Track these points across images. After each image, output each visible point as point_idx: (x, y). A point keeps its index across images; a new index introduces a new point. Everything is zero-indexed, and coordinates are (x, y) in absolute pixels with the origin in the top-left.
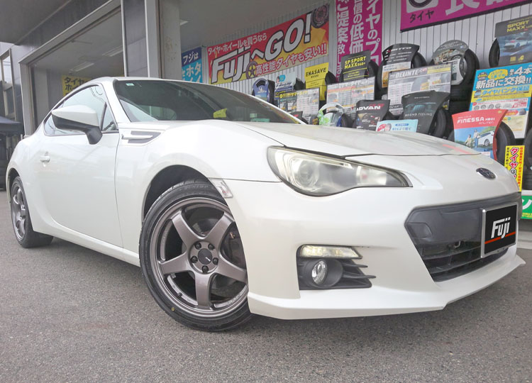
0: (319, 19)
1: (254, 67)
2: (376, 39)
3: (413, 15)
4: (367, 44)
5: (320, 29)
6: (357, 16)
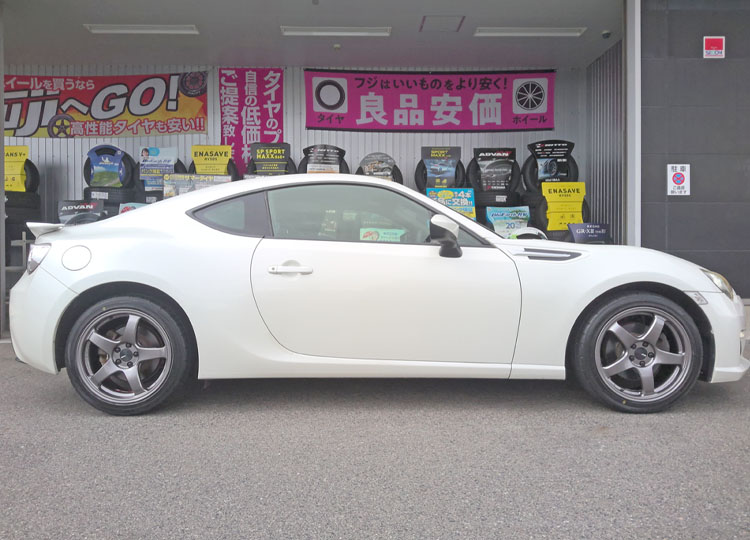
0: (191, 87)
1: (66, 123)
2: (276, 130)
3: (321, 115)
4: (266, 132)
5: (193, 99)
6: (251, 98)
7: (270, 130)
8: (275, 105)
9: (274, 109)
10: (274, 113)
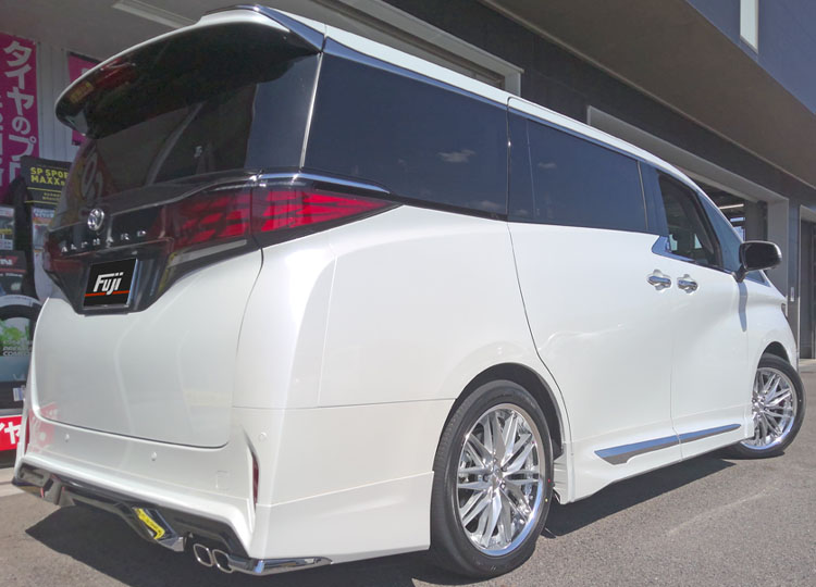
7: (19, 134)
8: (26, 97)
9: (24, 102)
10: (24, 109)
